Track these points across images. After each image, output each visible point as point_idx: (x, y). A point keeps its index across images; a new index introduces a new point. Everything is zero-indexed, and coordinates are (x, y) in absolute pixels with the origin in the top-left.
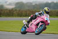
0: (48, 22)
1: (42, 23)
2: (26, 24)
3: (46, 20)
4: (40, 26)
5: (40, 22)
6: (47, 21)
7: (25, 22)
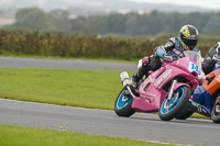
0: (200, 77)
1: (179, 82)
2: (131, 86)
3: (191, 71)
4: (175, 92)
5: (175, 78)
6: (194, 74)
7: (126, 78)
